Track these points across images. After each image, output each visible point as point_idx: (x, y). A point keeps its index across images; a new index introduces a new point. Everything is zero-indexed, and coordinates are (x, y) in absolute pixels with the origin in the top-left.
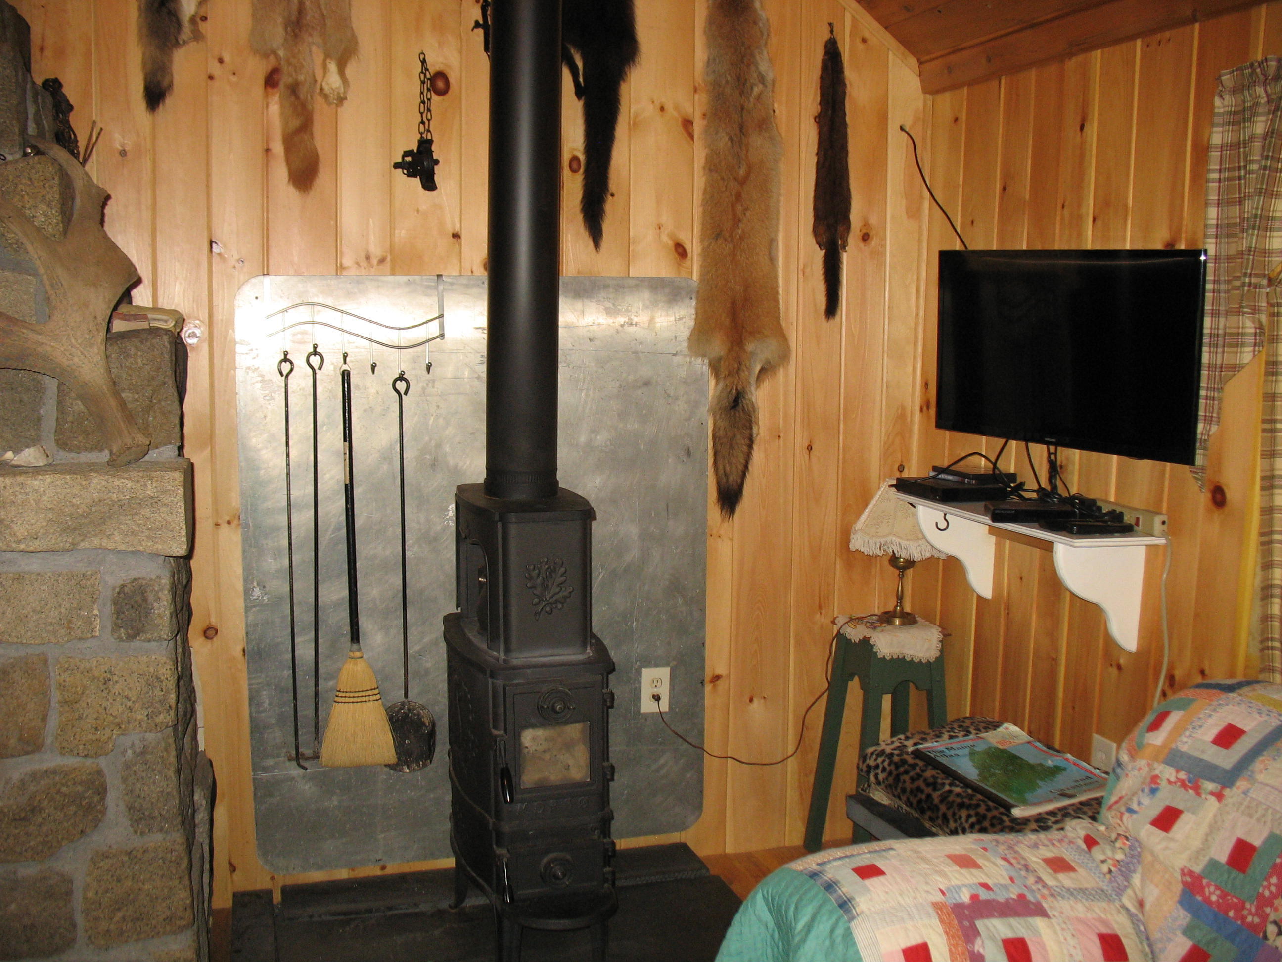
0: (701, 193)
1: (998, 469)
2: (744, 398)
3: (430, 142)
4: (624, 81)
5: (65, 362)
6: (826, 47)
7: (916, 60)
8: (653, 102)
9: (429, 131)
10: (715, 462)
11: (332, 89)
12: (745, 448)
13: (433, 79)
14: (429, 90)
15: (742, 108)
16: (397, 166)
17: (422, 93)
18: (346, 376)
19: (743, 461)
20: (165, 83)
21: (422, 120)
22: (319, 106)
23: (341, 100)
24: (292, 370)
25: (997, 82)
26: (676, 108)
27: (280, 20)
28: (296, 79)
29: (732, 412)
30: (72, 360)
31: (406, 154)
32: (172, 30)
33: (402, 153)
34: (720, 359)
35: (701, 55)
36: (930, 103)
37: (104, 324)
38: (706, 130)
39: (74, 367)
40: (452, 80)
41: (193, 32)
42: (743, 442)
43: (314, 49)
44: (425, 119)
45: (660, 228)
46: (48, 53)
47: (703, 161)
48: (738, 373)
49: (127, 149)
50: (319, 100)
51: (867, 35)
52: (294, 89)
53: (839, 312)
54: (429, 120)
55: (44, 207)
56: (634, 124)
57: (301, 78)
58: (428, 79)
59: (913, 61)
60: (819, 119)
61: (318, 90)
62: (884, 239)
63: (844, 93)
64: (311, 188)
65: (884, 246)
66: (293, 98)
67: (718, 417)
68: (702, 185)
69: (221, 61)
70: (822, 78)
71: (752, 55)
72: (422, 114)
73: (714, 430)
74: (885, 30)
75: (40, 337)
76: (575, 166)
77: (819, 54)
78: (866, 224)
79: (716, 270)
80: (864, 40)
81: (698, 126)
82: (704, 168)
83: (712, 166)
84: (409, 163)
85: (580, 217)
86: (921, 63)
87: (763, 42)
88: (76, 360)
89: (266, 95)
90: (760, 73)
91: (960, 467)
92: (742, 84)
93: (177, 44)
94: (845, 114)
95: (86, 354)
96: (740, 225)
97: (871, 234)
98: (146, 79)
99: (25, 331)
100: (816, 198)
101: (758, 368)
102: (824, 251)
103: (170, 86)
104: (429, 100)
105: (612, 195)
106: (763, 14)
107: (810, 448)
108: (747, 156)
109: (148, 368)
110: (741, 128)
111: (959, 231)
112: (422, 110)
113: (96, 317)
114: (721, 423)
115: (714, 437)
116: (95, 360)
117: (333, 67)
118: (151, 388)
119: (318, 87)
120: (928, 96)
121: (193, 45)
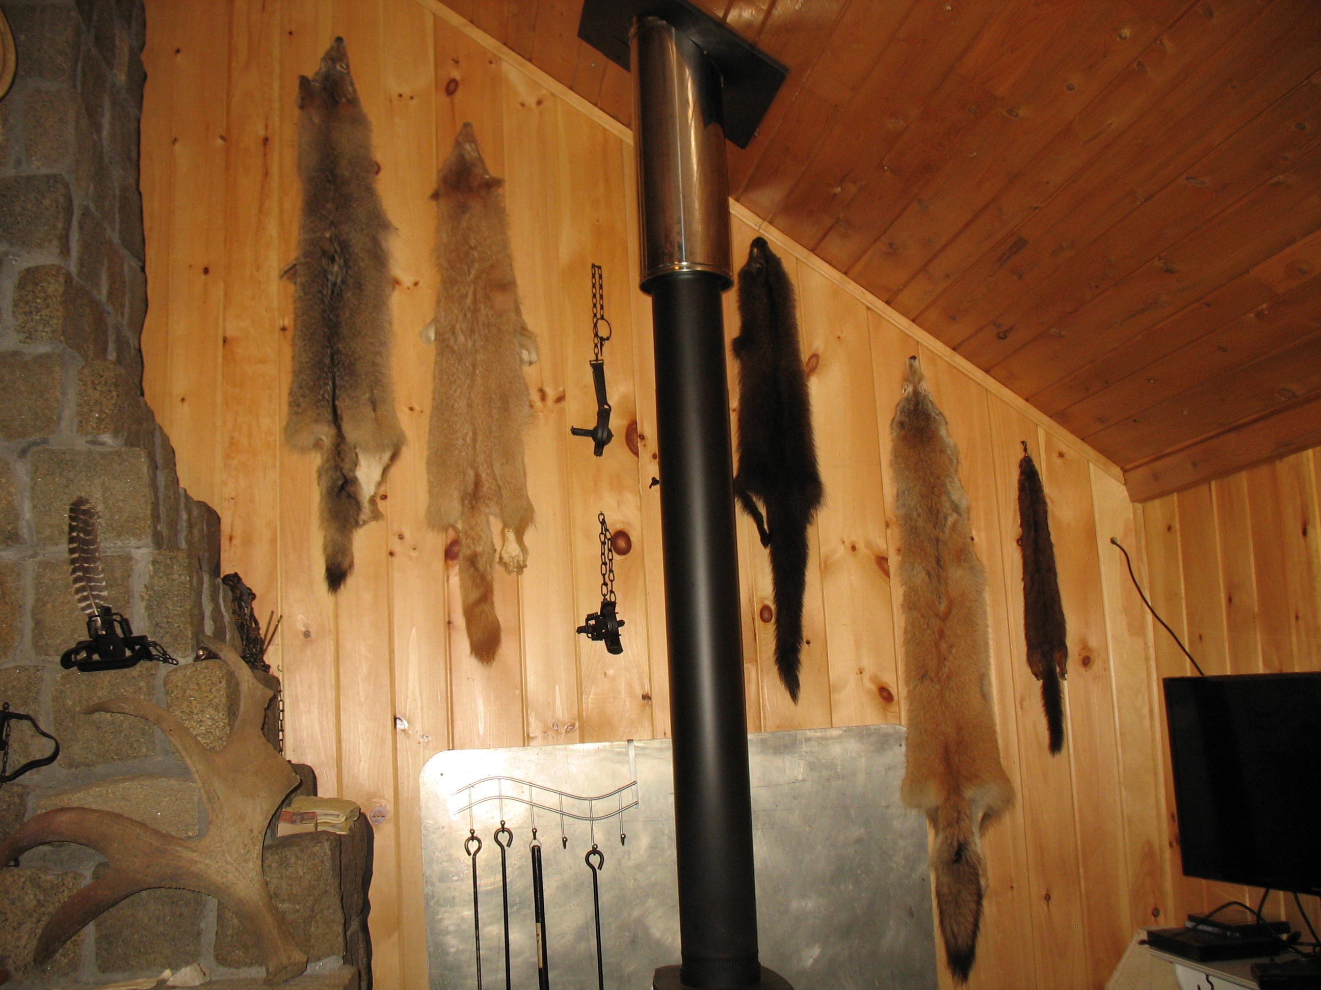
0: (902, 632)
1: (1262, 920)
2: (966, 849)
3: (613, 604)
4: (810, 523)
5: (219, 879)
6: (1021, 466)
7: (1119, 469)
8: (843, 542)
9: (612, 592)
10: (942, 922)
11: (512, 557)
12: (973, 906)
13: (613, 540)
14: (610, 550)
15: (937, 540)
16: (580, 630)
17: (603, 554)
18: (536, 853)
19: (971, 919)
20: (346, 565)
21: (604, 581)
22: (498, 575)
23: (521, 568)
24: (479, 849)
25: (1207, 489)
26: (869, 545)
27: (456, 495)
28: (475, 551)
29: (955, 866)
30: (226, 877)
31: (590, 617)
32: (351, 512)
33: (586, 617)
34: (937, 809)
35: (889, 489)
36: (1140, 512)
37: (260, 837)
38: (902, 566)
39: (229, 884)
40: (633, 539)
41: (372, 511)
42: (970, 898)
43: (492, 518)
44: (607, 580)
45: (861, 672)
46: (236, 541)
47: (901, 598)
48: (957, 822)
49: (310, 630)
50: (498, 569)
51: (1064, 449)
52: (472, 561)
53: (1065, 745)
54: (612, 581)
55: (212, 712)
56: (825, 567)
57: (479, 549)
58: (609, 540)
59: (1117, 470)
60: (1022, 542)
61: (497, 559)
62: (1107, 661)
63: (1046, 512)
64: (493, 658)
65: (1107, 669)
66: (472, 570)
67: (940, 872)
68: (903, 624)
69: (401, 537)
70: (1020, 498)
71: (943, 485)
72: (604, 575)
73: (937, 887)
74: (1081, 441)
75: (195, 854)
76: (766, 615)
77: (1014, 475)
78: (1085, 647)
79: (925, 714)
80: (1061, 455)
81: (894, 561)
82: (902, 606)
83: (910, 605)
84: (593, 626)
85: (775, 669)
86: (1125, 471)
87: (952, 470)
88: (231, 876)
89: (447, 567)
90: (953, 502)
91: (1219, 918)
92: (935, 515)
93: (357, 524)
94: (1049, 534)
95: (241, 870)
96: (946, 663)
97: (1092, 657)
98: (327, 561)
99: (179, 849)
100: (1027, 626)
101: (980, 815)
102: (1041, 682)
103: (351, 565)
104: (611, 560)
105: (808, 643)
106: (950, 441)
107: (1048, 898)
108: (947, 591)
109: (309, 876)
110: (938, 561)
111: (1187, 650)
112: (604, 572)
113: (251, 831)
114: (945, 880)
115: (938, 894)
116: (250, 877)
117: (511, 536)
118: (312, 898)
119: (497, 556)
120: (1139, 506)
121: (373, 524)
